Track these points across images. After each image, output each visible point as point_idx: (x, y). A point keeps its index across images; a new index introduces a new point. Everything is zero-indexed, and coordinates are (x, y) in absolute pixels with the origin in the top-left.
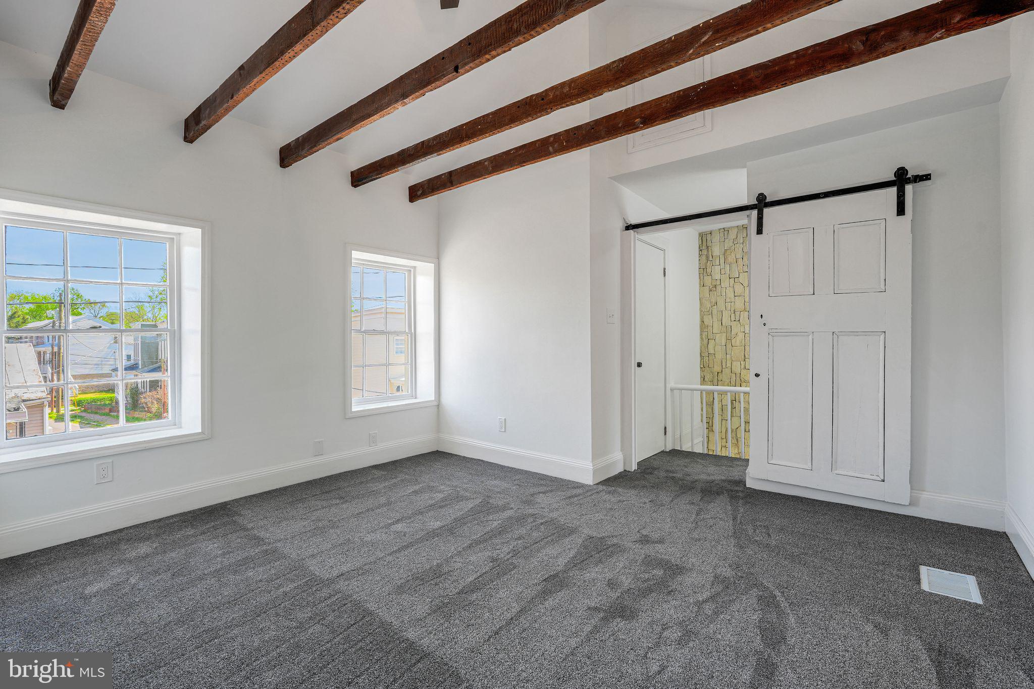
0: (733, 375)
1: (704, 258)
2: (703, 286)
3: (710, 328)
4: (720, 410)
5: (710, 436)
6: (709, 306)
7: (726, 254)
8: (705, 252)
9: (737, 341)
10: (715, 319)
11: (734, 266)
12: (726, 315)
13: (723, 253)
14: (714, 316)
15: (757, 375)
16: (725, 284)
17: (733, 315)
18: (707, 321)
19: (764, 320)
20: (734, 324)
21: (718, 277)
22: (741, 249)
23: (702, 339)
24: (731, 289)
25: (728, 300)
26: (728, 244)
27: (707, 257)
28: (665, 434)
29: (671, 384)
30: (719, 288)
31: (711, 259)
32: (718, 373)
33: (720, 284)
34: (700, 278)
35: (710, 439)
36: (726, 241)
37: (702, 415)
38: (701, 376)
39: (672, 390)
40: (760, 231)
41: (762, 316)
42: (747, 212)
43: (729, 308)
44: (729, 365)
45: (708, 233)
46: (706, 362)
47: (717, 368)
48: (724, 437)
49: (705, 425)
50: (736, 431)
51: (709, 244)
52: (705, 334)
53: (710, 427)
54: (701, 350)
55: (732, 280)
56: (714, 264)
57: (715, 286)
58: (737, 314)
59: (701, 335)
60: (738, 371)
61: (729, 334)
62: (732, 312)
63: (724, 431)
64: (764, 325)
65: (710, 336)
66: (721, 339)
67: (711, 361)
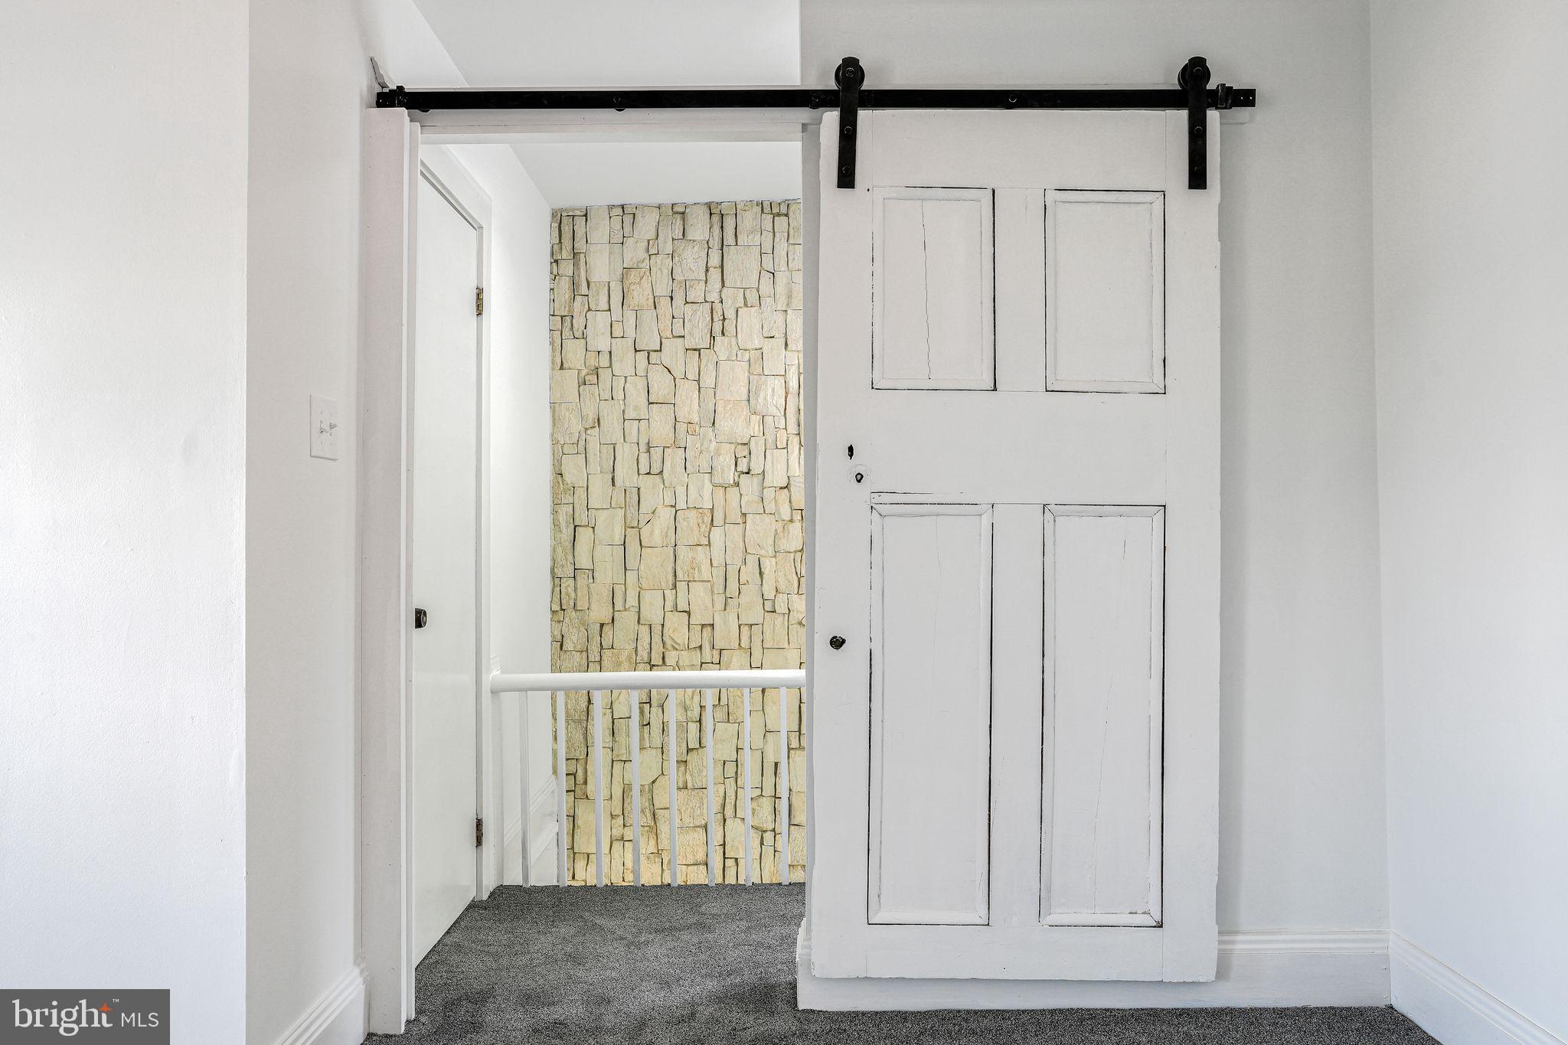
0: (645, 630)
1: (565, 284)
2: (562, 368)
3: (581, 493)
4: (608, 732)
5: (579, 812)
6: (576, 426)
7: (627, 283)
8: (567, 268)
9: (657, 531)
10: (594, 467)
11: (648, 316)
12: (626, 453)
13: (619, 277)
14: (591, 459)
15: (837, 643)
16: (624, 364)
17: (644, 458)
18: (573, 470)
19: (859, 463)
20: (646, 483)
21: (602, 343)
22: (666, 272)
23: (556, 524)
24: (641, 384)
25: (631, 414)
26: (634, 252)
27: (574, 285)
28: (479, 842)
29: (494, 674)
30: (605, 375)
31: (584, 290)
32: (602, 625)
33: (611, 366)
34: (552, 343)
35: (580, 822)
36: (629, 242)
37: (555, 753)
38: (553, 636)
39: (495, 692)
40: (846, 178)
41: (851, 449)
42: (802, 114)
43: (633, 436)
44: (632, 601)
45: (578, 213)
46: (568, 594)
47: (600, 612)
48: (618, 811)
49: (565, 783)
50: (651, 791)
51: (580, 245)
52: (564, 511)
53: (577, 787)
54: (554, 560)
55: (642, 356)
56: (593, 307)
57: (596, 371)
58: (657, 454)
59: (555, 512)
60: (657, 621)
61: (633, 510)
62: (643, 448)
63: (617, 792)
64: (859, 478)
65: (581, 518)
66: (610, 525)
67: (582, 593)
